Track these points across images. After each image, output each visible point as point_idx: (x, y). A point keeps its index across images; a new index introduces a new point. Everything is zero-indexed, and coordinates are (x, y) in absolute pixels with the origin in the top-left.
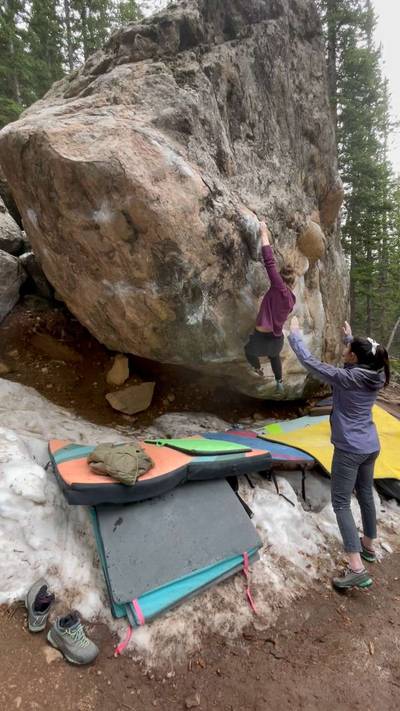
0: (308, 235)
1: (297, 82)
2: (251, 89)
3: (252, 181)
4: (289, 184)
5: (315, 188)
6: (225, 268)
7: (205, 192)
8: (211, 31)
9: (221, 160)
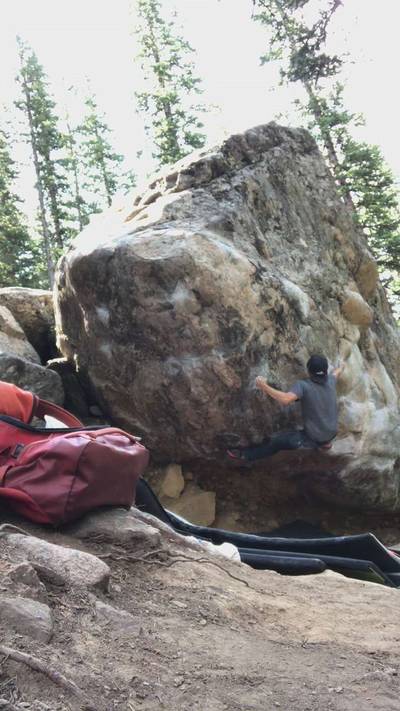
0: (350, 303)
1: (306, 183)
2: (271, 194)
3: (287, 260)
4: (319, 260)
5: (345, 262)
6: (278, 332)
7: (253, 270)
8: (232, 163)
9: (258, 245)
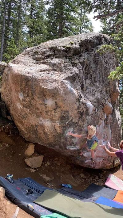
1: (106, 61)
2: (92, 65)
3: (90, 92)
5: (110, 91)
6: (80, 118)
7: (78, 97)
8: (82, 50)
9: (82, 87)
